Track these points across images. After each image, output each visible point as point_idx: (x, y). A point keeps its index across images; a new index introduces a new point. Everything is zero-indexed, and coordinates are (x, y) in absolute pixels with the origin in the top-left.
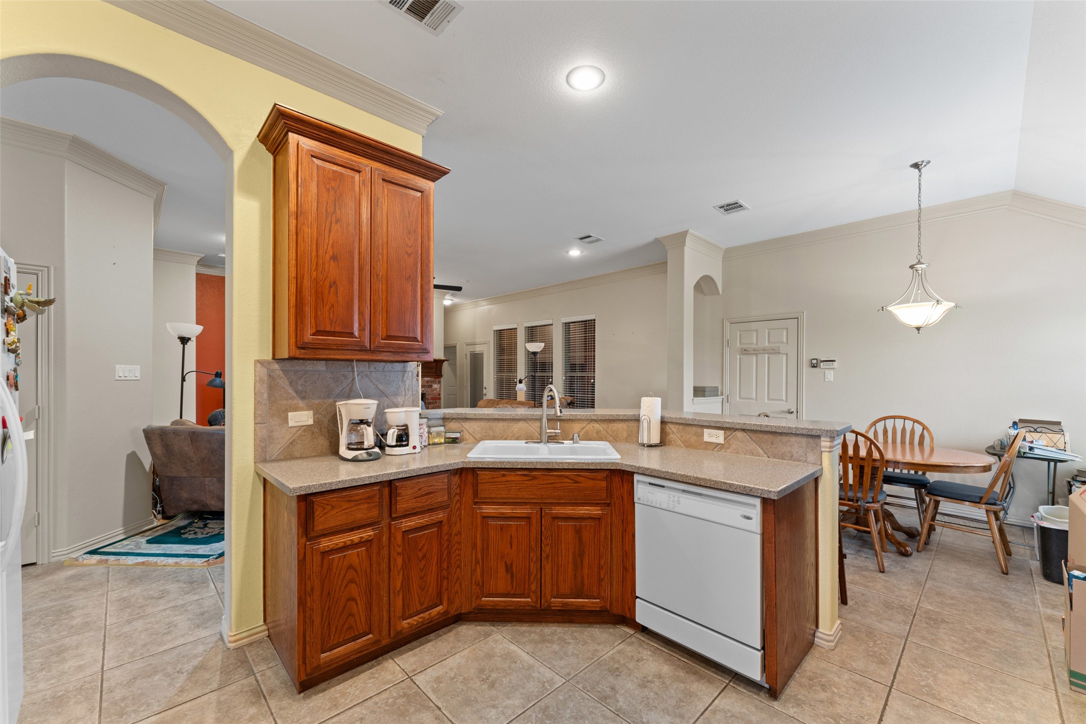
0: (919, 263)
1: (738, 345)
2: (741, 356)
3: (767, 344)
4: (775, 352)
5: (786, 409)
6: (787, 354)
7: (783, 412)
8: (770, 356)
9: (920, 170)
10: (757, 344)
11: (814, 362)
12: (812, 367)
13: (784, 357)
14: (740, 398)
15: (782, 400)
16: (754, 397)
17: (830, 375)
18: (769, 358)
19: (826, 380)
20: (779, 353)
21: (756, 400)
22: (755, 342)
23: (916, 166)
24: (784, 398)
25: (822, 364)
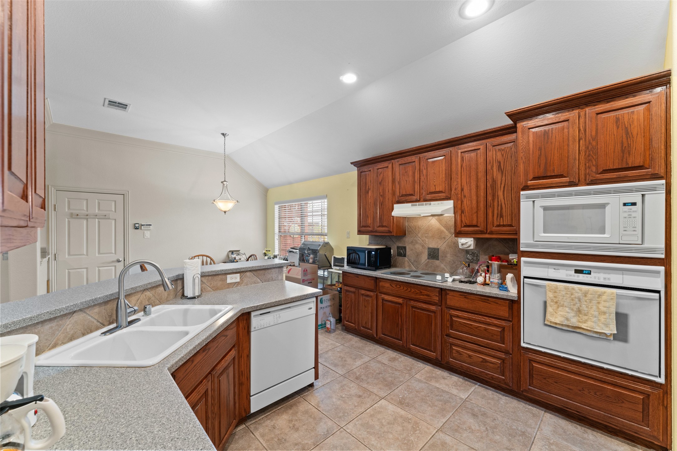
0: (225, 181)
1: (67, 210)
2: (71, 220)
3: (97, 211)
4: (106, 217)
5: (115, 259)
6: (115, 220)
7: (113, 262)
8: (99, 220)
9: (225, 137)
10: (87, 211)
11: (137, 225)
12: (135, 229)
13: (113, 222)
14: (69, 254)
15: (112, 253)
16: (85, 253)
17: (148, 234)
18: (99, 222)
19: (145, 237)
20: (109, 218)
21: (87, 255)
22: (85, 208)
23: (223, 134)
24: (113, 252)
25: (142, 227)
